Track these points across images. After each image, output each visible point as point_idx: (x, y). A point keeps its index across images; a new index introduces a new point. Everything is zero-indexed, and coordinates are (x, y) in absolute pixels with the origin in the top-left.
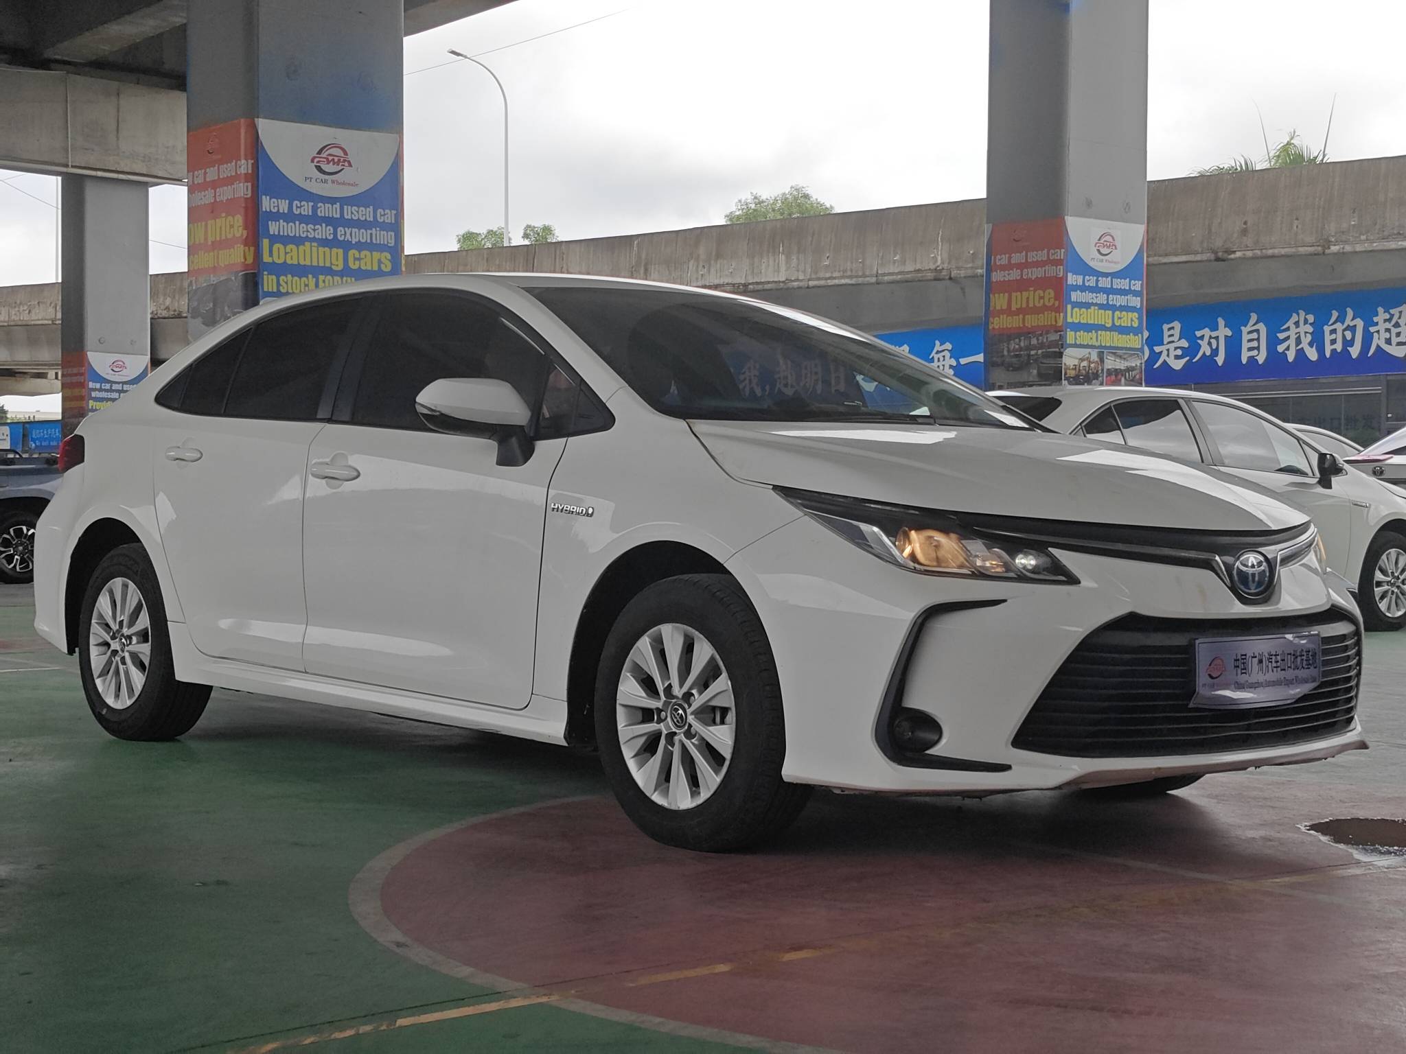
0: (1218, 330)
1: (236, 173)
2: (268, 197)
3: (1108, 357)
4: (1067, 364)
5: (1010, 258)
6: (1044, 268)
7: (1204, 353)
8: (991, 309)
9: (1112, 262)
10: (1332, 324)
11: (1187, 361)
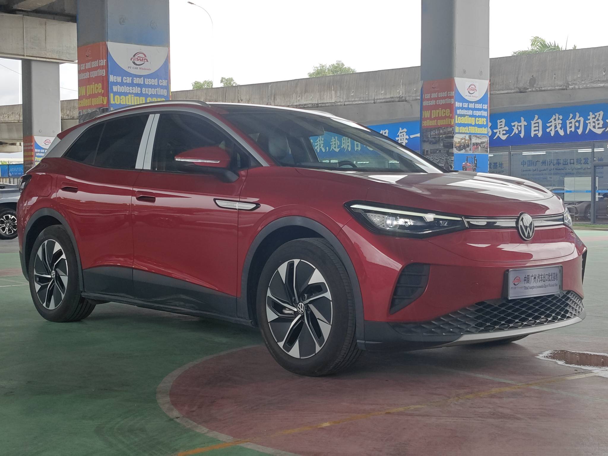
0: (521, 122)
1: (99, 65)
2: (112, 76)
3: (473, 138)
4: (456, 141)
5: (431, 95)
6: (445, 100)
7: (515, 132)
8: (423, 117)
9: (475, 97)
10: (569, 120)
11: (509, 135)
